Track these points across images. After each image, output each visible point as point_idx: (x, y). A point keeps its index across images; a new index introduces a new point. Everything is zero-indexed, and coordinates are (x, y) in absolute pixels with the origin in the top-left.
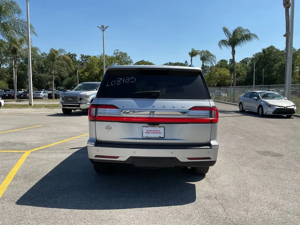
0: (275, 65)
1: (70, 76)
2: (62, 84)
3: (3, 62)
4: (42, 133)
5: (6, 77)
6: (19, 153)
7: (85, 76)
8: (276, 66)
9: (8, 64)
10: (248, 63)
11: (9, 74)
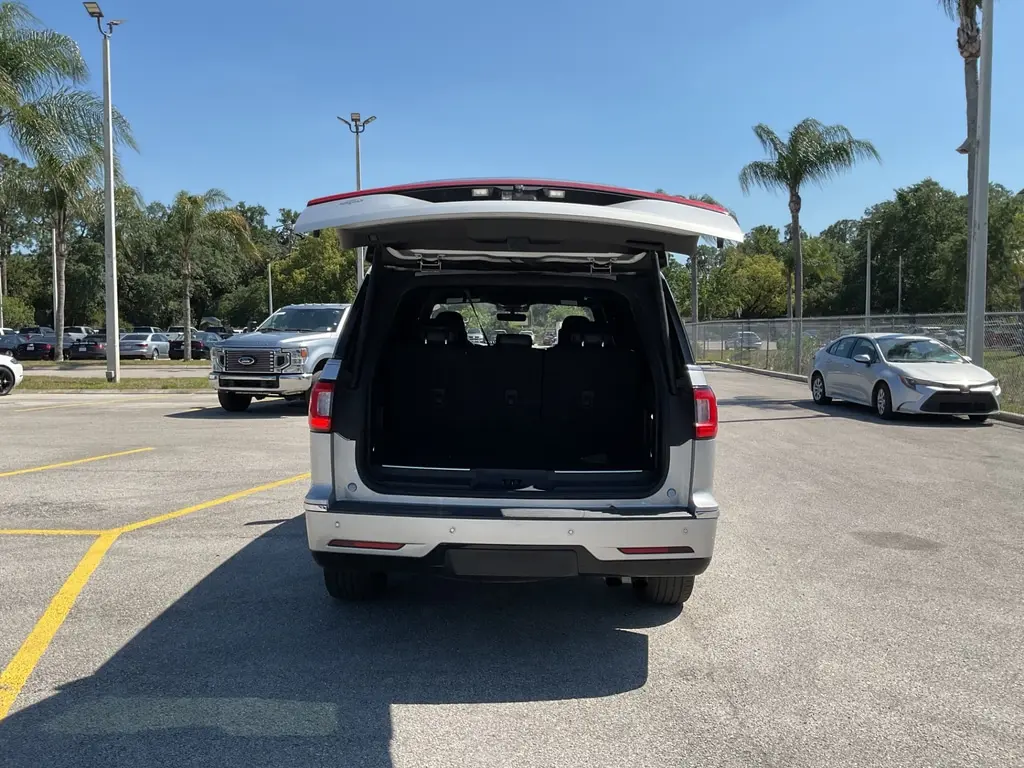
0: (940, 245)
1: (244, 281)
2: (216, 309)
3: (19, 234)
4: (151, 474)
5: (27, 286)
6: (83, 537)
7: (294, 282)
8: (945, 247)
9: (34, 241)
10: (848, 236)
11: (36, 276)
